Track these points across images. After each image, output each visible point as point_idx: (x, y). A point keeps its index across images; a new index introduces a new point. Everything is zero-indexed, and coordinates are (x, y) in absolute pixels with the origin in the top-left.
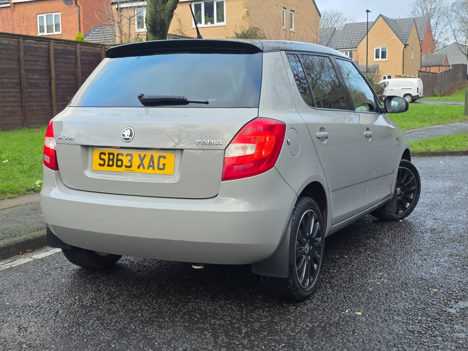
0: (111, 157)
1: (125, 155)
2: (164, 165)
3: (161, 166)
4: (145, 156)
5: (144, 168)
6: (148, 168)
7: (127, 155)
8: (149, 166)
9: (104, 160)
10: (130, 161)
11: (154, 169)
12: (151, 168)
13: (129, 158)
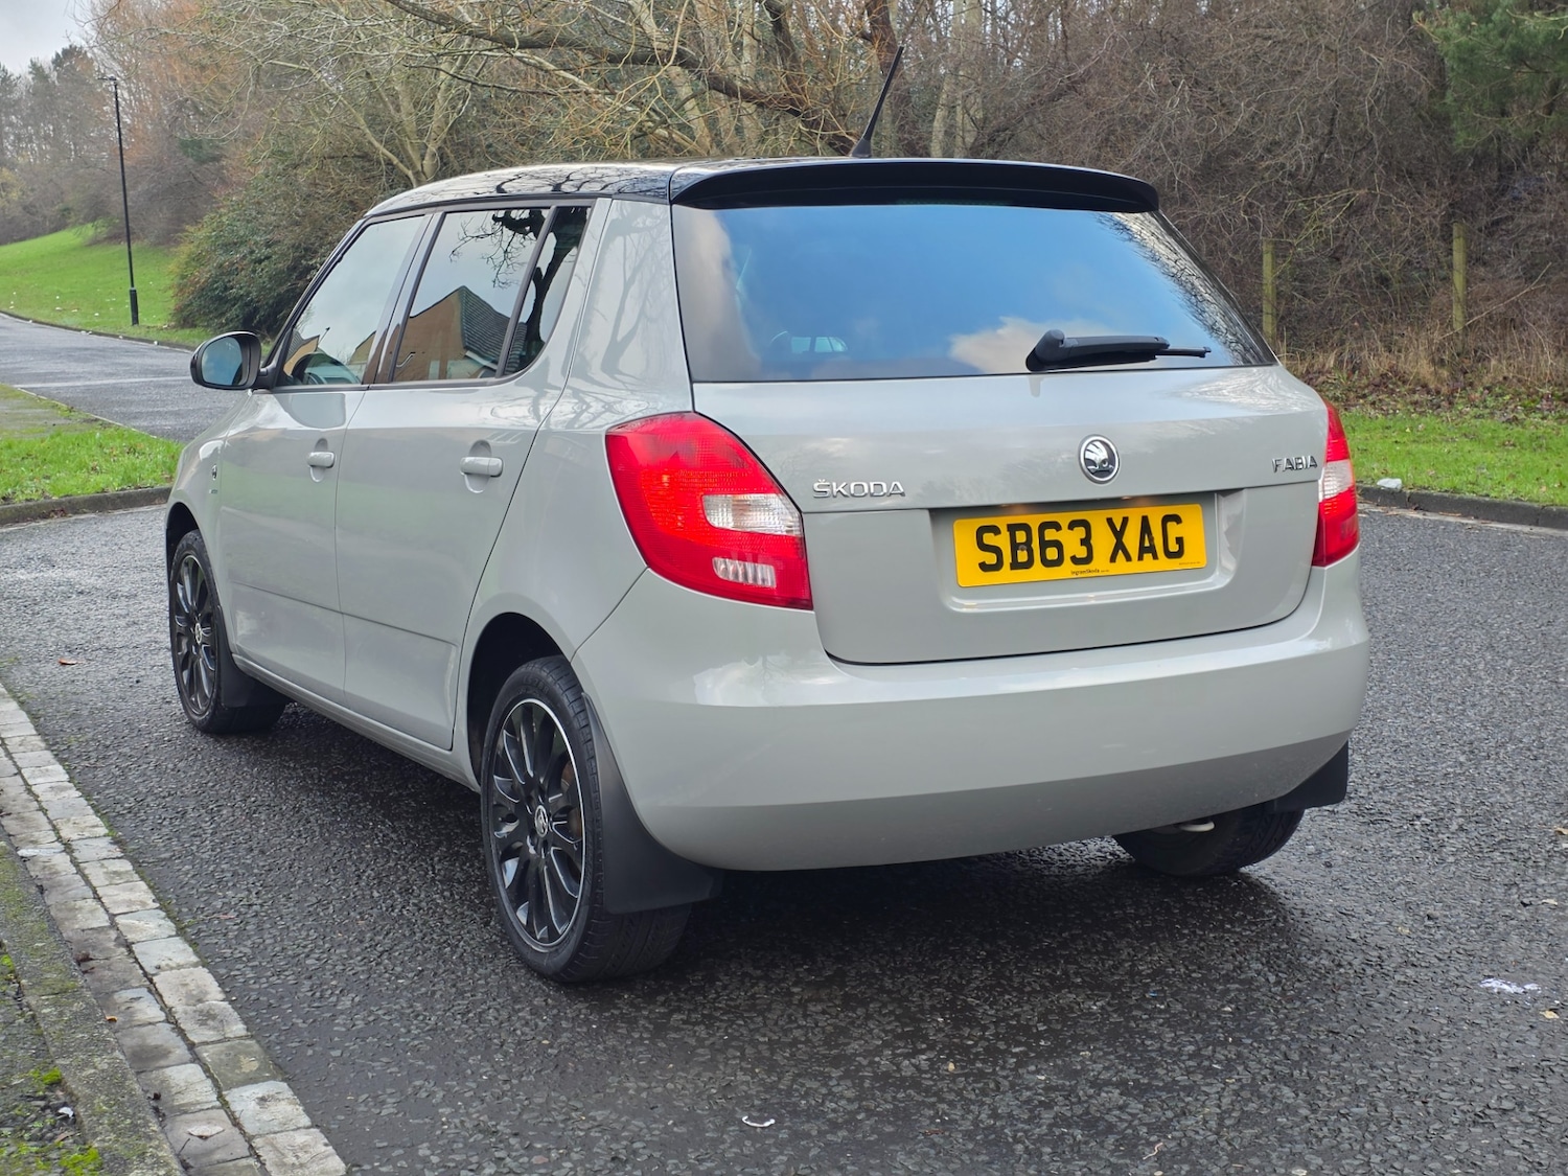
0: (1021, 537)
1: (1064, 525)
2: (1180, 541)
3: (1174, 547)
4: (1125, 520)
5: (1128, 558)
6: (1140, 558)
7: (1072, 525)
8: (1142, 550)
9: (997, 551)
10: (1086, 542)
11: (1155, 557)
12: (1148, 557)
13: (1080, 532)
